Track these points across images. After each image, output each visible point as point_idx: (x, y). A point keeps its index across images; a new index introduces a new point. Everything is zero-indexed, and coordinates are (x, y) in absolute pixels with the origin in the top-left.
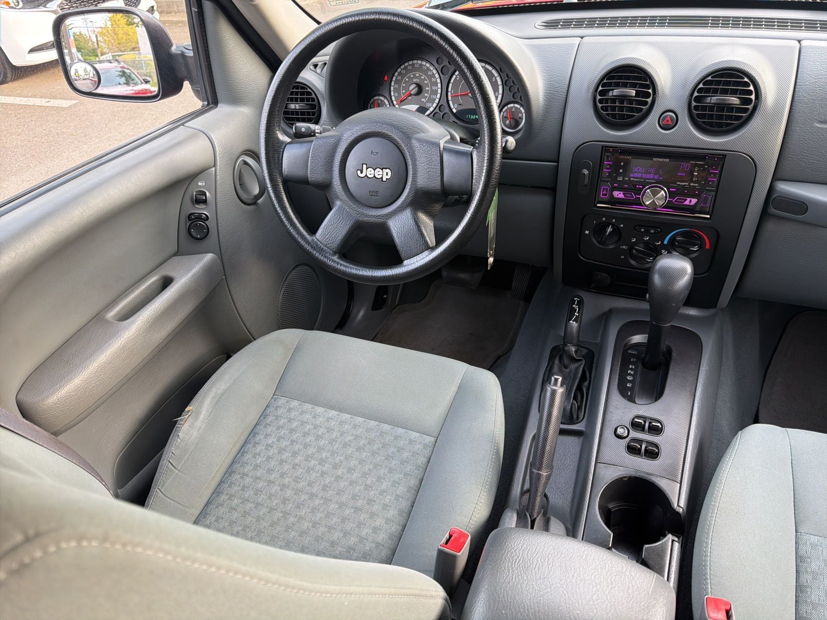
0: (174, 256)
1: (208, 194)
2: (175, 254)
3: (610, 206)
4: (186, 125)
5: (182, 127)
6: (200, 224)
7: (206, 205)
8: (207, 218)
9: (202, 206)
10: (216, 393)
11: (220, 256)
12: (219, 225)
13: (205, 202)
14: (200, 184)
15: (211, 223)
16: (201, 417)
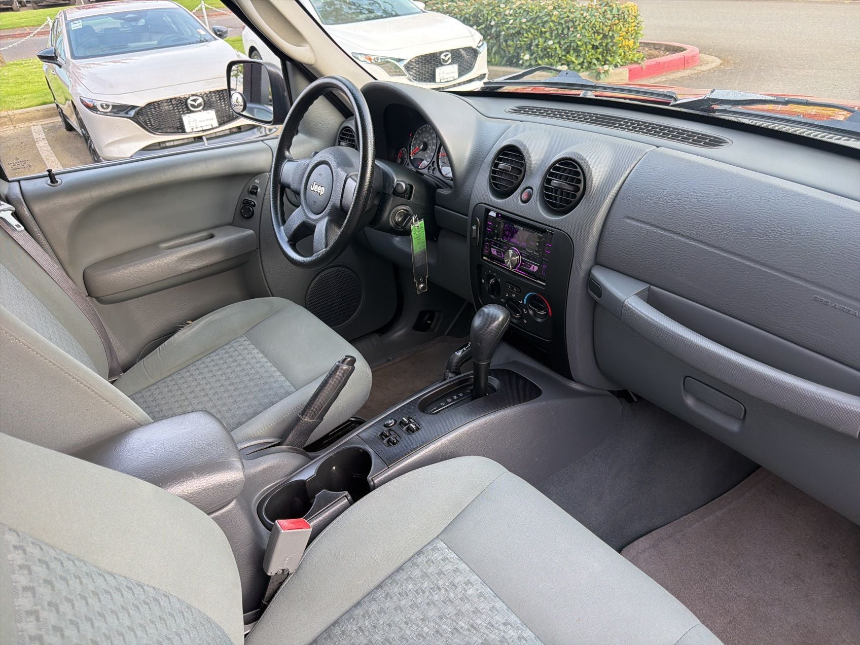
0: (230, 225)
1: (259, 190)
2: (230, 224)
3: (490, 260)
4: (265, 141)
5: (261, 142)
6: (248, 208)
7: (256, 196)
8: (254, 205)
9: (254, 196)
10: (211, 319)
11: (258, 234)
12: (263, 212)
13: (256, 194)
14: (256, 181)
15: (257, 210)
16: (193, 330)
